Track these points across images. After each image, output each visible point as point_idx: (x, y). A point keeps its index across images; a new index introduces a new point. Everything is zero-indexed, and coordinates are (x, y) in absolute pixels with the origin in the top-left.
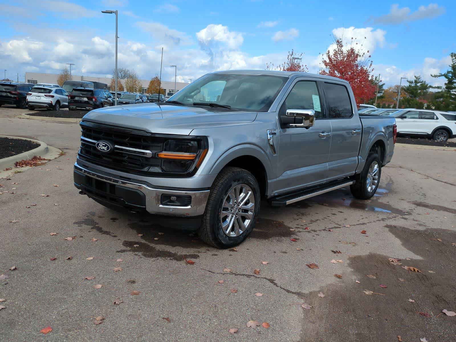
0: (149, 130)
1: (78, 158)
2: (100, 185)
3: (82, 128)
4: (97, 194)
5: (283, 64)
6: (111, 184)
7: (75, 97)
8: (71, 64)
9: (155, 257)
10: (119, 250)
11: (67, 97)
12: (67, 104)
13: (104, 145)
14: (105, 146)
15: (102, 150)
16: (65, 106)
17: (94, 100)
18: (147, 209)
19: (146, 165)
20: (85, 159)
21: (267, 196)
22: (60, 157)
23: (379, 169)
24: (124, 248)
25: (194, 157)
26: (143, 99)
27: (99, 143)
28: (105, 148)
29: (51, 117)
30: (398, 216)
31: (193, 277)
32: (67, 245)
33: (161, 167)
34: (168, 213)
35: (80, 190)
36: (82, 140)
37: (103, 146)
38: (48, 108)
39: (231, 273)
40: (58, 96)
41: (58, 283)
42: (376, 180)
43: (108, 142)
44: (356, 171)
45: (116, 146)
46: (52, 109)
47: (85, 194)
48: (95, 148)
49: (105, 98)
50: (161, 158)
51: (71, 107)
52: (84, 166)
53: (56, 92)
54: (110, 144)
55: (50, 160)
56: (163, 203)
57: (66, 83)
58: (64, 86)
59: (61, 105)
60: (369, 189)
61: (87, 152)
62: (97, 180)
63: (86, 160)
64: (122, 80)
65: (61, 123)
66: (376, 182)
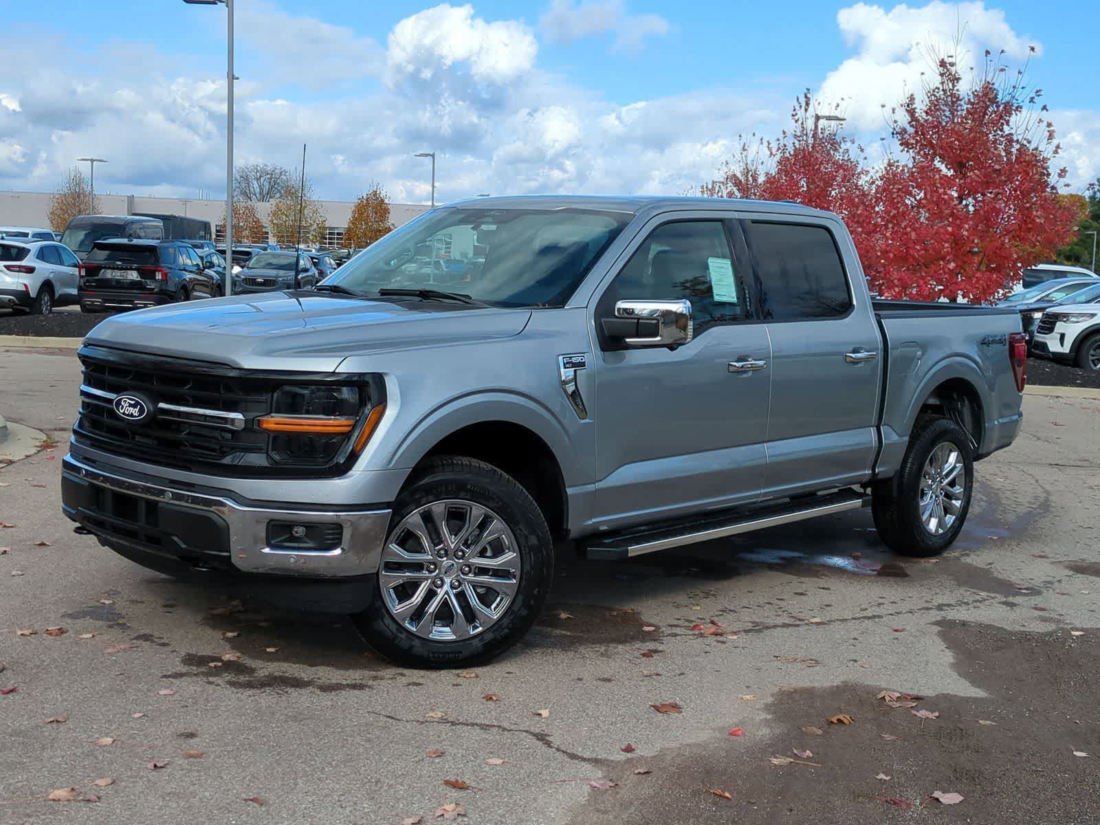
0: (236, 363)
1: (73, 441)
2: (125, 504)
3: (84, 364)
4: (116, 530)
5: (778, 140)
6: (148, 502)
7: (99, 268)
8: (92, 161)
9: (257, 688)
10: (169, 673)
11: (75, 271)
12: (74, 292)
13: (133, 402)
14: (134, 406)
15: (128, 415)
16: (67, 300)
17: (160, 278)
18: (233, 560)
19: (234, 449)
20: (88, 442)
21: (568, 531)
22: (41, 453)
23: (965, 466)
24: (184, 669)
25: (349, 426)
26: (321, 268)
27: (122, 399)
28: (135, 411)
29: (24, 334)
30: (996, 597)
31: (342, 728)
32: (38, 663)
33: (267, 453)
34: (286, 570)
35: (78, 525)
36: (83, 393)
37: (130, 405)
38: (14, 307)
39: (444, 721)
40: (46, 269)
41: (11, 735)
42: (957, 499)
43: (142, 396)
44: (873, 470)
45: (162, 405)
46: (27, 310)
47: (89, 532)
48: (113, 414)
49: (194, 269)
50: (266, 430)
51: (87, 301)
52: (87, 460)
53: (42, 255)
54: (147, 402)
55: (11, 462)
56: (273, 542)
57: (72, 227)
58: (67, 232)
59: (57, 295)
60: (933, 525)
61: (95, 425)
62: (115, 494)
63: (92, 446)
64: (259, 203)
65: (50, 352)
66: (957, 503)
